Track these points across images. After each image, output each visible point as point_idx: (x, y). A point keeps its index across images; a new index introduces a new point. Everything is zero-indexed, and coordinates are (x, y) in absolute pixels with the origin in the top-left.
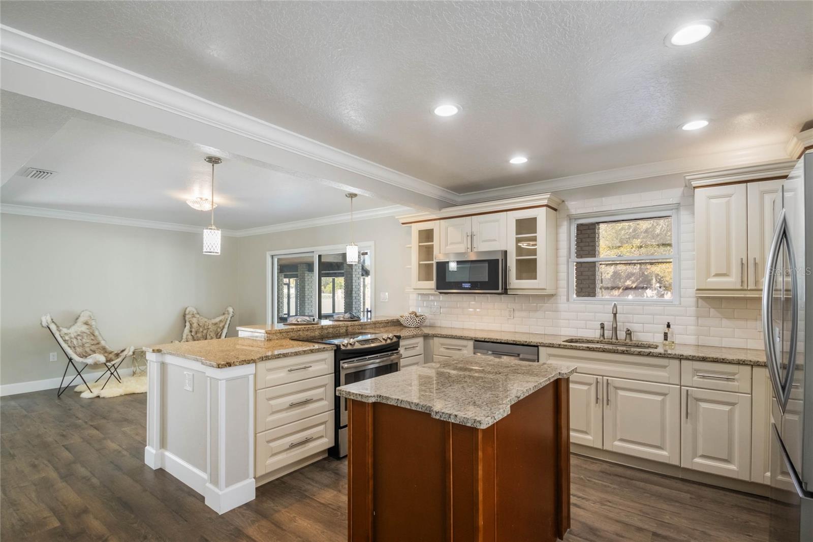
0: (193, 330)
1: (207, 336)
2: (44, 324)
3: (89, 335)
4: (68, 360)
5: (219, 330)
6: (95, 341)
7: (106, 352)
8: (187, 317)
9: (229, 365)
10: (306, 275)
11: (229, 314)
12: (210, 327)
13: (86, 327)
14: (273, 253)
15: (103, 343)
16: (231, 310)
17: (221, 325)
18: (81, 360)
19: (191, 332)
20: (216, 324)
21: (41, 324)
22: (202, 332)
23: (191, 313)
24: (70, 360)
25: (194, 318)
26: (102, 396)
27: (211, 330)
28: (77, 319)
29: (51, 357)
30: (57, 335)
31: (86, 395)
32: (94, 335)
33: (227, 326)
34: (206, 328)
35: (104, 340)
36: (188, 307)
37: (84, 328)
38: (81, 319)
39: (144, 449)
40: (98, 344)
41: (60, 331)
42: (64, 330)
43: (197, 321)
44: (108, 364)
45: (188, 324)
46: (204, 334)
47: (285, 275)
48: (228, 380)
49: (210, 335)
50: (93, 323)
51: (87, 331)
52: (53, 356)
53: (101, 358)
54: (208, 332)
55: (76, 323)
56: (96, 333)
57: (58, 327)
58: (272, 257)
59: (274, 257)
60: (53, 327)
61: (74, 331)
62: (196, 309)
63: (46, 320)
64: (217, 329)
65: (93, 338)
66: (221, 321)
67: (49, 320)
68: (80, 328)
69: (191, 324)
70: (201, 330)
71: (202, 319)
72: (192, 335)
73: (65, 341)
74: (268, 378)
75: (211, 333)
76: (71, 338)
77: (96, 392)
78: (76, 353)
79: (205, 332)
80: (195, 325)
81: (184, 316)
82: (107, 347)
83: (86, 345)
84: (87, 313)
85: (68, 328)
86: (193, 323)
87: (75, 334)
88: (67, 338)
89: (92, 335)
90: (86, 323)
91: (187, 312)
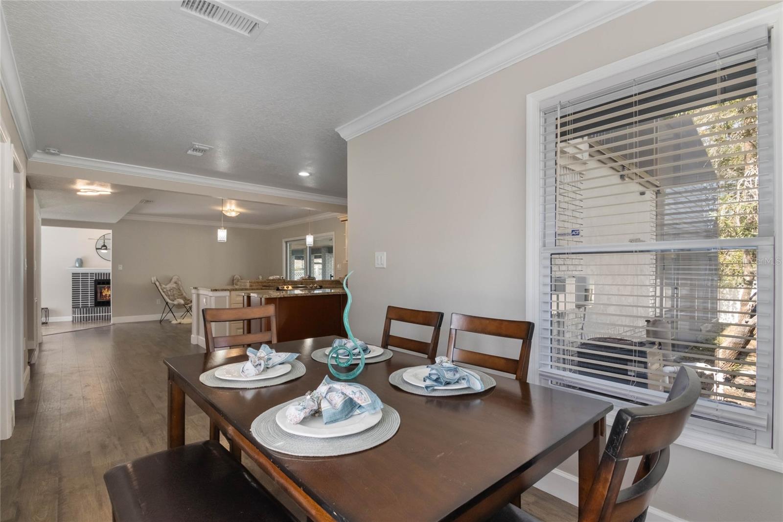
2: (153, 282)
3: (177, 289)
4: (165, 303)
7: (186, 300)
8: (235, 281)
9: (216, 290)
10: (327, 255)
13: (175, 285)
14: (287, 240)
15: (184, 294)
18: (172, 302)
21: (151, 281)
24: (167, 303)
26: (182, 323)
28: (171, 280)
29: (157, 302)
30: (159, 288)
31: (174, 322)
32: (179, 290)
36: (237, 275)
37: (174, 285)
38: (173, 280)
39: (190, 337)
40: (182, 295)
41: (161, 286)
42: (164, 286)
44: (186, 306)
47: (295, 257)
48: (216, 297)
50: (180, 283)
51: (176, 287)
52: (159, 301)
53: (182, 302)
55: (170, 282)
56: (181, 289)
57: (160, 283)
58: (286, 242)
60: (157, 283)
61: (168, 287)
62: (240, 277)
63: (154, 279)
65: (179, 291)
67: (155, 280)
68: (172, 285)
73: (164, 292)
74: (237, 299)
76: (167, 290)
77: (179, 321)
78: (169, 299)
81: (233, 280)
82: (187, 297)
83: (176, 295)
84: (176, 277)
85: (166, 285)
87: (170, 289)
88: (165, 290)
90: (176, 283)
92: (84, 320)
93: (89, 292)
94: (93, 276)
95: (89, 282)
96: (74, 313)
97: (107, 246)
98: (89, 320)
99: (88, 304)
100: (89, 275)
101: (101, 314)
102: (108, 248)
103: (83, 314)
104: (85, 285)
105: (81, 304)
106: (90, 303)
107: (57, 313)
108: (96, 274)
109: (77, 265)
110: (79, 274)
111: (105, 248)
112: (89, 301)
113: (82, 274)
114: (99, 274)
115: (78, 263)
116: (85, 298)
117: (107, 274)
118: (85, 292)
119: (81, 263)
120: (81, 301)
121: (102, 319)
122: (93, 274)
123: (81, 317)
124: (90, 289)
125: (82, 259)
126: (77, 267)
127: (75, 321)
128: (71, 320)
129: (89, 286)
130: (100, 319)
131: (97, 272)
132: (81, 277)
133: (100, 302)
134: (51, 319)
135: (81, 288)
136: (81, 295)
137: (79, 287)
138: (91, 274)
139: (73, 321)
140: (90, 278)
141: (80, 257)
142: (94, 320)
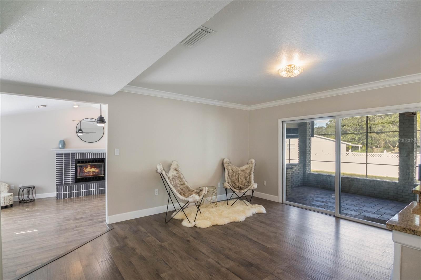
0: (230, 175)
1: (239, 179)
3: (178, 178)
5: (247, 175)
6: (182, 182)
8: (225, 165)
11: (252, 164)
12: (240, 172)
14: (283, 120)
16: (253, 161)
17: (248, 171)
19: (229, 176)
20: (243, 171)
21: (157, 171)
22: (235, 176)
23: (227, 162)
24: (170, 195)
25: (229, 166)
27: (241, 175)
28: (171, 166)
31: (187, 224)
32: (181, 178)
33: (252, 173)
34: (237, 173)
35: (186, 182)
36: (225, 158)
37: (175, 173)
38: (173, 167)
40: (184, 184)
43: (231, 168)
45: (226, 170)
46: (237, 178)
49: (241, 178)
50: (180, 169)
51: (177, 175)
52: (156, 192)
54: (239, 177)
55: (171, 168)
56: (182, 177)
57: (165, 173)
58: (282, 123)
59: (284, 123)
61: (170, 175)
62: (230, 160)
63: (160, 168)
64: (245, 175)
65: (180, 180)
66: (246, 169)
68: (173, 173)
69: (228, 170)
70: (235, 174)
71: (234, 167)
72: (230, 178)
75: (241, 177)
77: (193, 222)
79: (237, 176)
80: (230, 171)
81: (223, 164)
83: (178, 185)
84: (175, 163)
86: (229, 170)
89: (179, 178)
90: (176, 170)
91: (225, 162)
92: (66, 197)
93: (71, 171)
94: (74, 156)
95: (71, 161)
96: (58, 190)
97: (82, 130)
98: (71, 197)
99: (70, 181)
100: (71, 155)
101: (81, 191)
102: (83, 132)
103: (66, 191)
104: (67, 164)
105: (63, 181)
106: (72, 180)
107: (43, 190)
108: (76, 154)
109: (60, 146)
110: (62, 154)
111: (81, 131)
112: (71, 178)
113: (64, 154)
114: (79, 154)
115: (62, 145)
116: (67, 176)
117: (85, 154)
118: (67, 170)
119: (64, 144)
120: (63, 179)
121: (82, 195)
122: (74, 154)
123: (64, 194)
124: (72, 168)
125: (65, 141)
126: (61, 148)
127: (59, 198)
128: (55, 195)
129: (71, 165)
130: (80, 196)
131: (78, 152)
132: (63, 157)
133: (79, 179)
134: (39, 196)
135: (63, 167)
136: (63, 173)
137: (62, 166)
138: (72, 154)
139: (57, 197)
140: (72, 158)
141: (63, 139)
142: (76, 196)
